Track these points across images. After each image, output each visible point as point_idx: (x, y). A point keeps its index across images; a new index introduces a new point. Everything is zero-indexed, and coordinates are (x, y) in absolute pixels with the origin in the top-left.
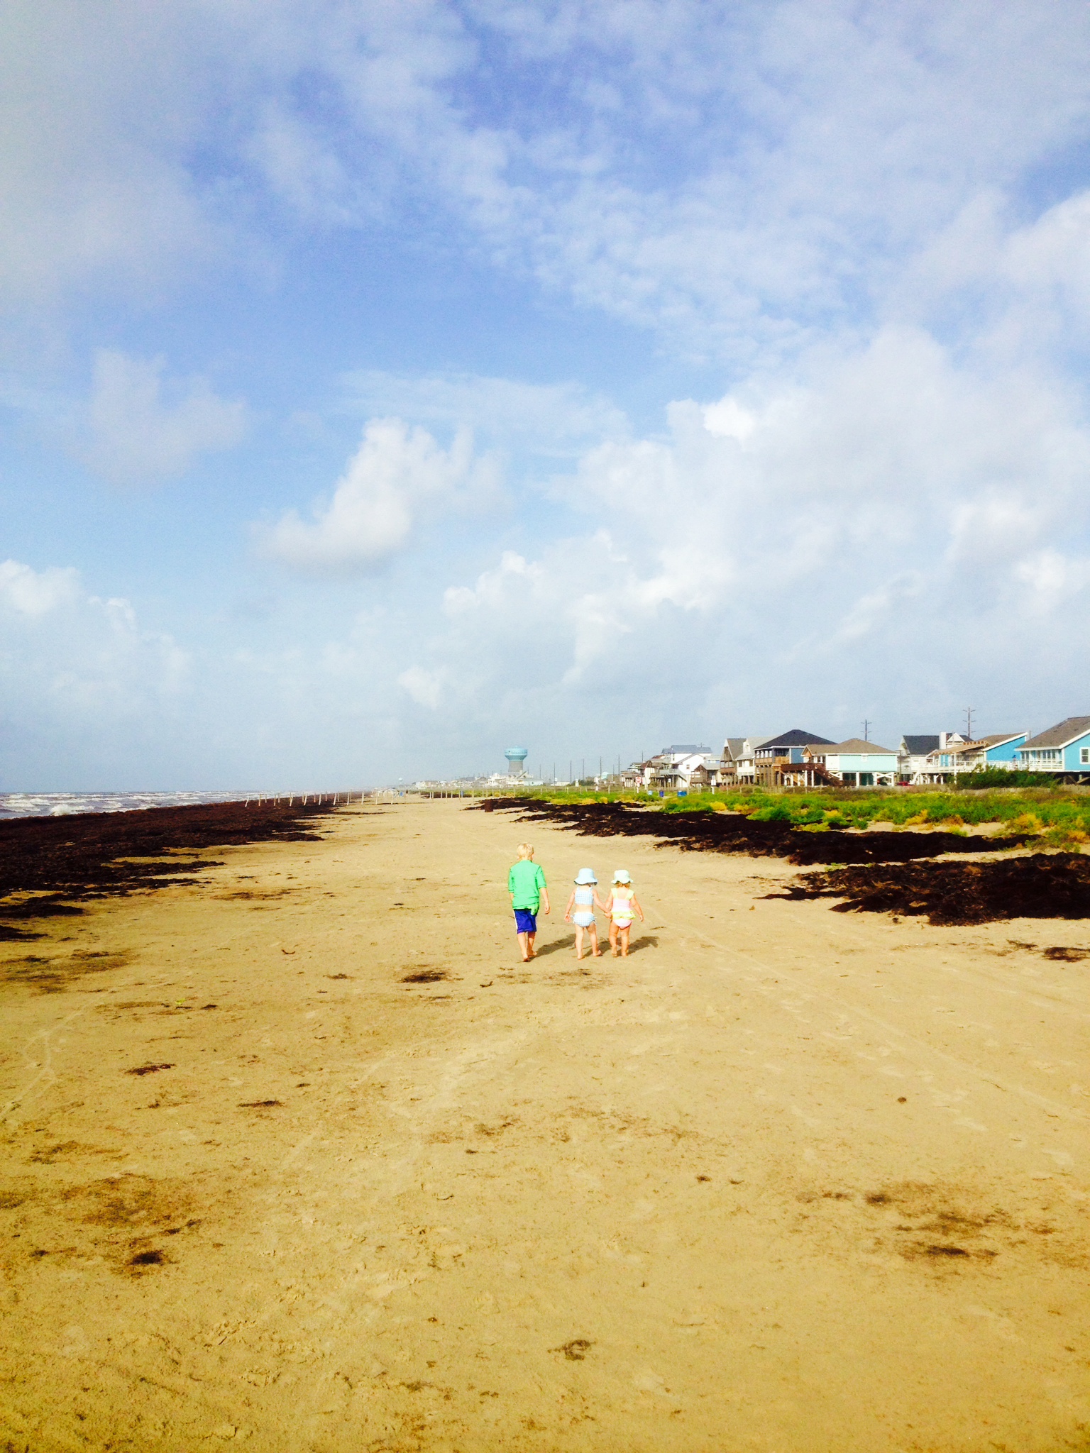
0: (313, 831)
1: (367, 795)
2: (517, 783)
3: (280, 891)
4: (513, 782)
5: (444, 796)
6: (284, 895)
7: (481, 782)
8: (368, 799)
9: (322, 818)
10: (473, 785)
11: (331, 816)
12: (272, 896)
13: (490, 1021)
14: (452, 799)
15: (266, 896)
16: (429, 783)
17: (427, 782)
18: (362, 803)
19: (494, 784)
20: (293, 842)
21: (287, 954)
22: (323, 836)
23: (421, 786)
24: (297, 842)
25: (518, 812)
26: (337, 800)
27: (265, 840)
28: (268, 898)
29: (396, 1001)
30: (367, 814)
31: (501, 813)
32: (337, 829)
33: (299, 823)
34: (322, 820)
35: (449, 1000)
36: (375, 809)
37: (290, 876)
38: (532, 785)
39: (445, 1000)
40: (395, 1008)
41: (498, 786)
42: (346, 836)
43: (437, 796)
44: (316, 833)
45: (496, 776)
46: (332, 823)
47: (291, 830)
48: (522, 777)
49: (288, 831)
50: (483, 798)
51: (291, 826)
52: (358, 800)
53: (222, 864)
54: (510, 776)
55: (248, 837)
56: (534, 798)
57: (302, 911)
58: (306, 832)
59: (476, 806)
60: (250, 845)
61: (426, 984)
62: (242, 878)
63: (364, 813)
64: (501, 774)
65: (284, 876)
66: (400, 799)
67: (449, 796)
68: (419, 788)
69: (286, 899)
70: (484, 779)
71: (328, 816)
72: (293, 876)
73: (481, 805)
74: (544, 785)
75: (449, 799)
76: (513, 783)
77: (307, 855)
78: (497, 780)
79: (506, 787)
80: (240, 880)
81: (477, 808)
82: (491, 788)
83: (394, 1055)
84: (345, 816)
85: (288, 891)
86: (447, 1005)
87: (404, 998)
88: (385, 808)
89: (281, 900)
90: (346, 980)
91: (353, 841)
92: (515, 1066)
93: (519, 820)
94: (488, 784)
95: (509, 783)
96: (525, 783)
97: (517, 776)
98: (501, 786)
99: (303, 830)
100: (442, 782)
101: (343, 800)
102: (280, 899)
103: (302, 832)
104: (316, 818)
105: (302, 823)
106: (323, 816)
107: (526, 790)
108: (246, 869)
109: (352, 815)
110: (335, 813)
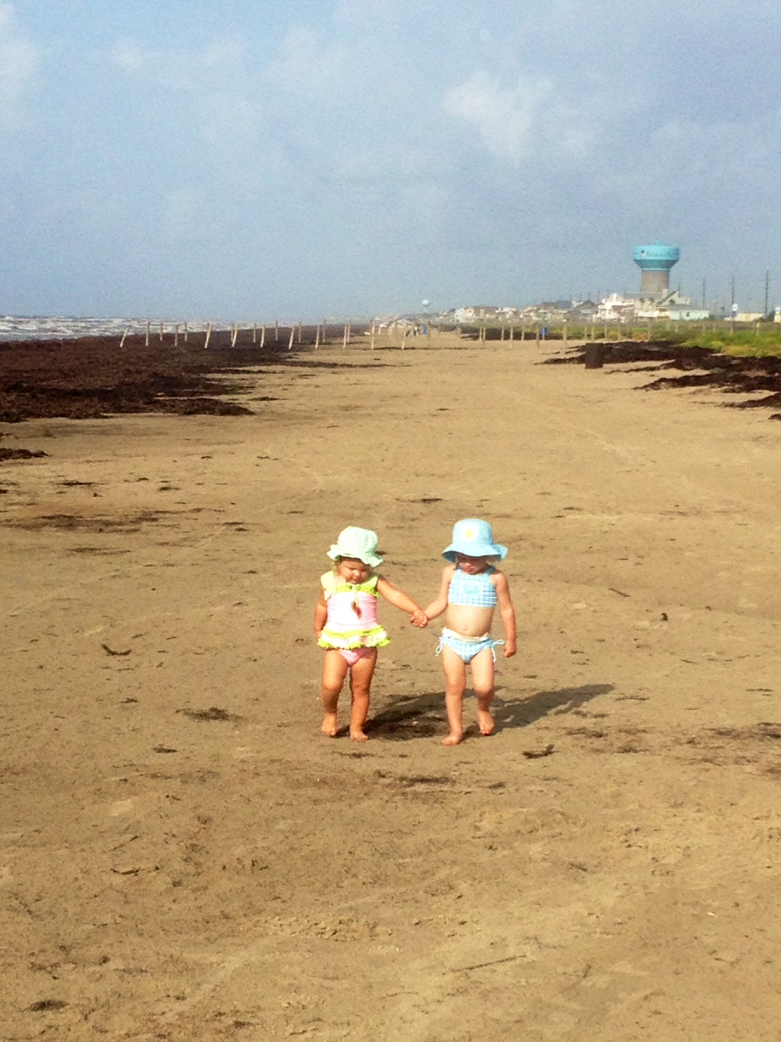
0: (235, 397)
1: (358, 331)
2: (656, 314)
3: (139, 515)
4: (648, 312)
5: (507, 337)
6: (145, 523)
7: (584, 311)
8: (357, 338)
9: (260, 372)
10: (568, 315)
11: (278, 368)
12: (120, 524)
13: (536, 849)
14: (523, 342)
15: (107, 524)
16: (482, 311)
17: (477, 309)
18: (344, 346)
19: (611, 316)
20: (189, 417)
21: (113, 653)
22: (253, 406)
23: (464, 316)
24: (198, 416)
25: (652, 369)
26: (295, 339)
27: (137, 410)
28: (110, 528)
29: (324, 782)
30: (351, 366)
31: (618, 371)
32: (286, 394)
33: (213, 379)
34: (260, 375)
35: (445, 788)
36: (367, 358)
37: (165, 485)
38: (688, 319)
39: (437, 787)
40: (316, 802)
41: (619, 320)
42: (298, 408)
43: (493, 334)
44: (242, 399)
45: (615, 300)
46: (277, 381)
47: (193, 394)
48: (667, 303)
49: (187, 394)
50: (583, 342)
51: (196, 385)
52: (338, 340)
53: (40, 454)
54: (642, 301)
55: (106, 405)
56: (688, 344)
57: (173, 558)
58: (224, 398)
59: (568, 357)
60: (106, 420)
61: (402, 742)
62: (70, 484)
63: (343, 366)
64: (626, 296)
65: (154, 485)
66: (420, 340)
67: (517, 336)
68: (462, 321)
69: (146, 533)
70: (592, 305)
71: (272, 368)
72: (172, 484)
73: (579, 354)
74: (712, 318)
75: (516, 342)
76: (648, 315)
77: (211, 444)
78: (616, 308)
79: (635, 321)
80: (66, 489)
81: (571, 360)
82: (602, 323)
83: (288, 931)
84: (306, 370)
85: (154, 516)
86: (439, 800)
87: (343, 776)
88: (388, 357)
89: (136, 535)
90: (225, 723)
91: (309, 418)
92: (584, 983)
93: (655, 386)
94: (599, 315)
95: (641, 314)
96: (674, 315)
97: (657, 301)
98: (623, 319)
99: (219, 394)
100: (506, 310)
101: (307, 338)
102: (135, 531)
103: (215, 398)
104: (248, 372)
105: (220, 380)
106: (263, 368)
107: (673, 327)
108: (86, 467)
109: (321, 369)
110: (287, 364)
